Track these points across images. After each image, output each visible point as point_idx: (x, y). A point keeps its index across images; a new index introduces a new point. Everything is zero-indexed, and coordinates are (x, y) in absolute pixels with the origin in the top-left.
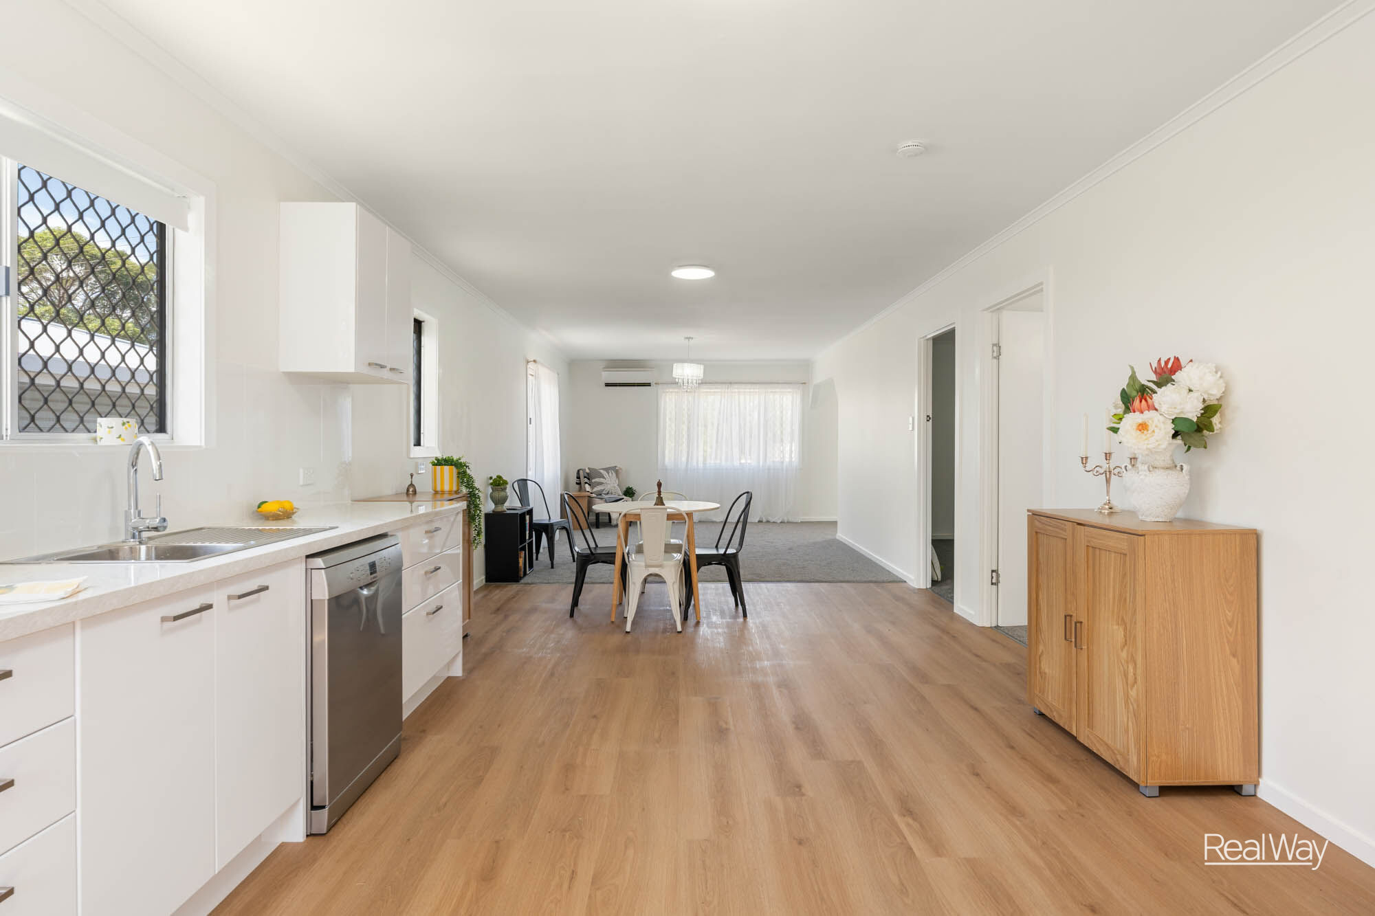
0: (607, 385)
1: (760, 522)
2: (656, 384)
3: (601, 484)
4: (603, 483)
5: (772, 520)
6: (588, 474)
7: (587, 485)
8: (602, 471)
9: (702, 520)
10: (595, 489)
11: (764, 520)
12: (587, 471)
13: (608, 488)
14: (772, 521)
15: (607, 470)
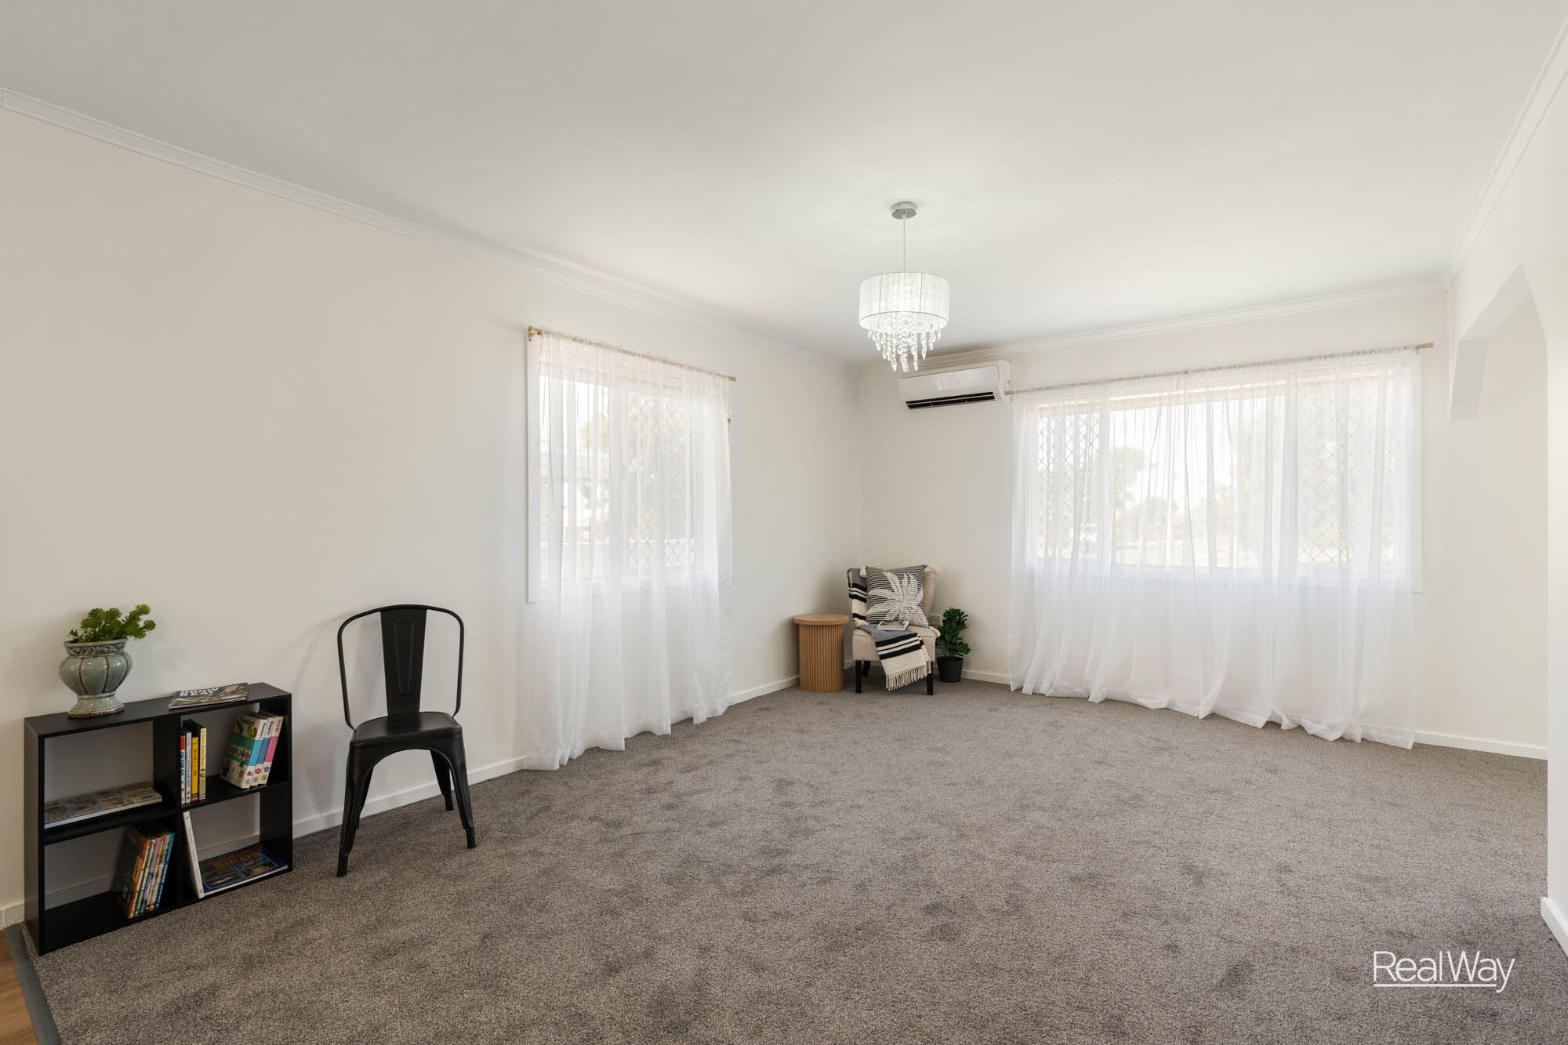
0: (913, 405)
1: (1272, 725)
2: (1007, 393)
3: (883, 600)
4: (885, 599)
5: (1312, 728)
6: (864, 579)
7: (855, 602)
8: (889, 575)
9: (1115, 696)
10: (872, 611)
11: (1286, 724)
12: (863, 573)
13: (893, 609)
14: (1311, 732)
15: (899, 573)
